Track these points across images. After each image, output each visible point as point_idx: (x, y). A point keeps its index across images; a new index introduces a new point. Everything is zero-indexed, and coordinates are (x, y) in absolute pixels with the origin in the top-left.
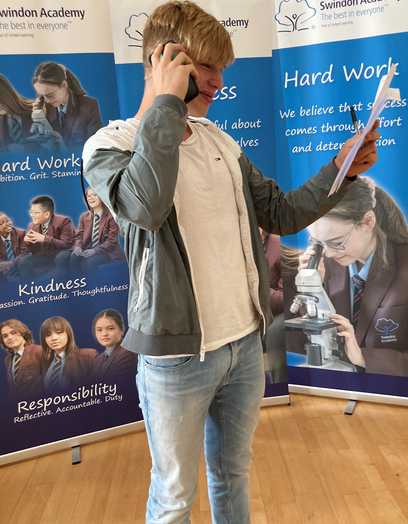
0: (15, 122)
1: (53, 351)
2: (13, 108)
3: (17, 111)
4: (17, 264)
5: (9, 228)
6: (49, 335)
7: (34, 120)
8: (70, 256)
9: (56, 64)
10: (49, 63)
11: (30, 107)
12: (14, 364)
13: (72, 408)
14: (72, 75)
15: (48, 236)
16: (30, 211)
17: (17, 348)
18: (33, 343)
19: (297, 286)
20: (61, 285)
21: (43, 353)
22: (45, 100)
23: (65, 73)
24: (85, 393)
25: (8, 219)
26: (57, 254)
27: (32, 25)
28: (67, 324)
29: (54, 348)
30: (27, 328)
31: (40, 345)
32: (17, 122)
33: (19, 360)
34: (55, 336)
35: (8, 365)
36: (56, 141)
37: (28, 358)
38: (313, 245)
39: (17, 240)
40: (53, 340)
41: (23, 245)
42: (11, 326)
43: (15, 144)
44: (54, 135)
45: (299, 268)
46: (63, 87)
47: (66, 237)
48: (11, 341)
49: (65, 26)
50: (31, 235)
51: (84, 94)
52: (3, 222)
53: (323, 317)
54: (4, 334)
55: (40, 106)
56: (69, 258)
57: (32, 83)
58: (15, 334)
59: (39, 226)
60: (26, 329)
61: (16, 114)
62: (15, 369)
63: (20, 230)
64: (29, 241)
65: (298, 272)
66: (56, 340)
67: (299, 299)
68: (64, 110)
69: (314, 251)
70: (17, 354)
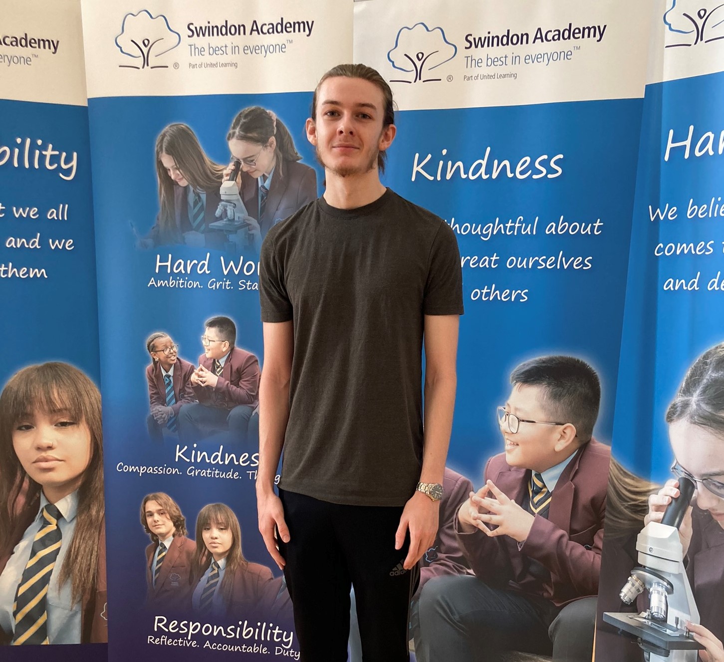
0: (197, 198)
1: (210, 554)
2: (198, 178)
3: (202, 183)
4: (178, 413)
5: (173, 358)
6: (208, 529)
7: (223, 197)
8: (250, 416)
9: (263, 110)
10: (253, 107)
11: (219, 176)
12: (157, 558)
13: (226, 648)
14: (284, 128)
15: (223, 380)
16: (202, 336)
17: (164, 536)
18: (185, 534)
19: (639, 552)
20: (232, 457)
21: (196, 553)
22: (241, 167)
23: (275, 123)
24: (247, 632)
25: (173, 343)
26: (231, 408)
27: (237, 48)
28: (234, 519)
29: (212, 550)
30: (180, 510)
31: (193, 540)
32: (199, 197)
33: (164, 554)
34: (215, 532)
35: (149, 558)
36: (250, 232)
37: (176, 554)
38: (678, 478)
39: (181, 377)
40: (212, 538)
41: (188, 386)
42: (159, 503)
43: (193, 232)
44: (248, 222)
45: (647, 518)
46: (269, 148)
47: (248, 385)
48: (157, 524)
49: (282, 48)
50: (201, 373)
51: (298, 160)
52: (167, 347)
53: (677, 625)
54: (148, 512)
55: (233, 176)
56: (249, 418)
57: (227, 139)
58: (163, 516)
59: (212, 361)
60: (178, 512)
61: (199, 187)
62: (157, 565)
63: (187, 363)
64: (196, 381)
65: (644, 527)
66: (216, 538)
67: (639, 577)
68: (267, 184)
69: (678, 490)
70: (162, 544)
